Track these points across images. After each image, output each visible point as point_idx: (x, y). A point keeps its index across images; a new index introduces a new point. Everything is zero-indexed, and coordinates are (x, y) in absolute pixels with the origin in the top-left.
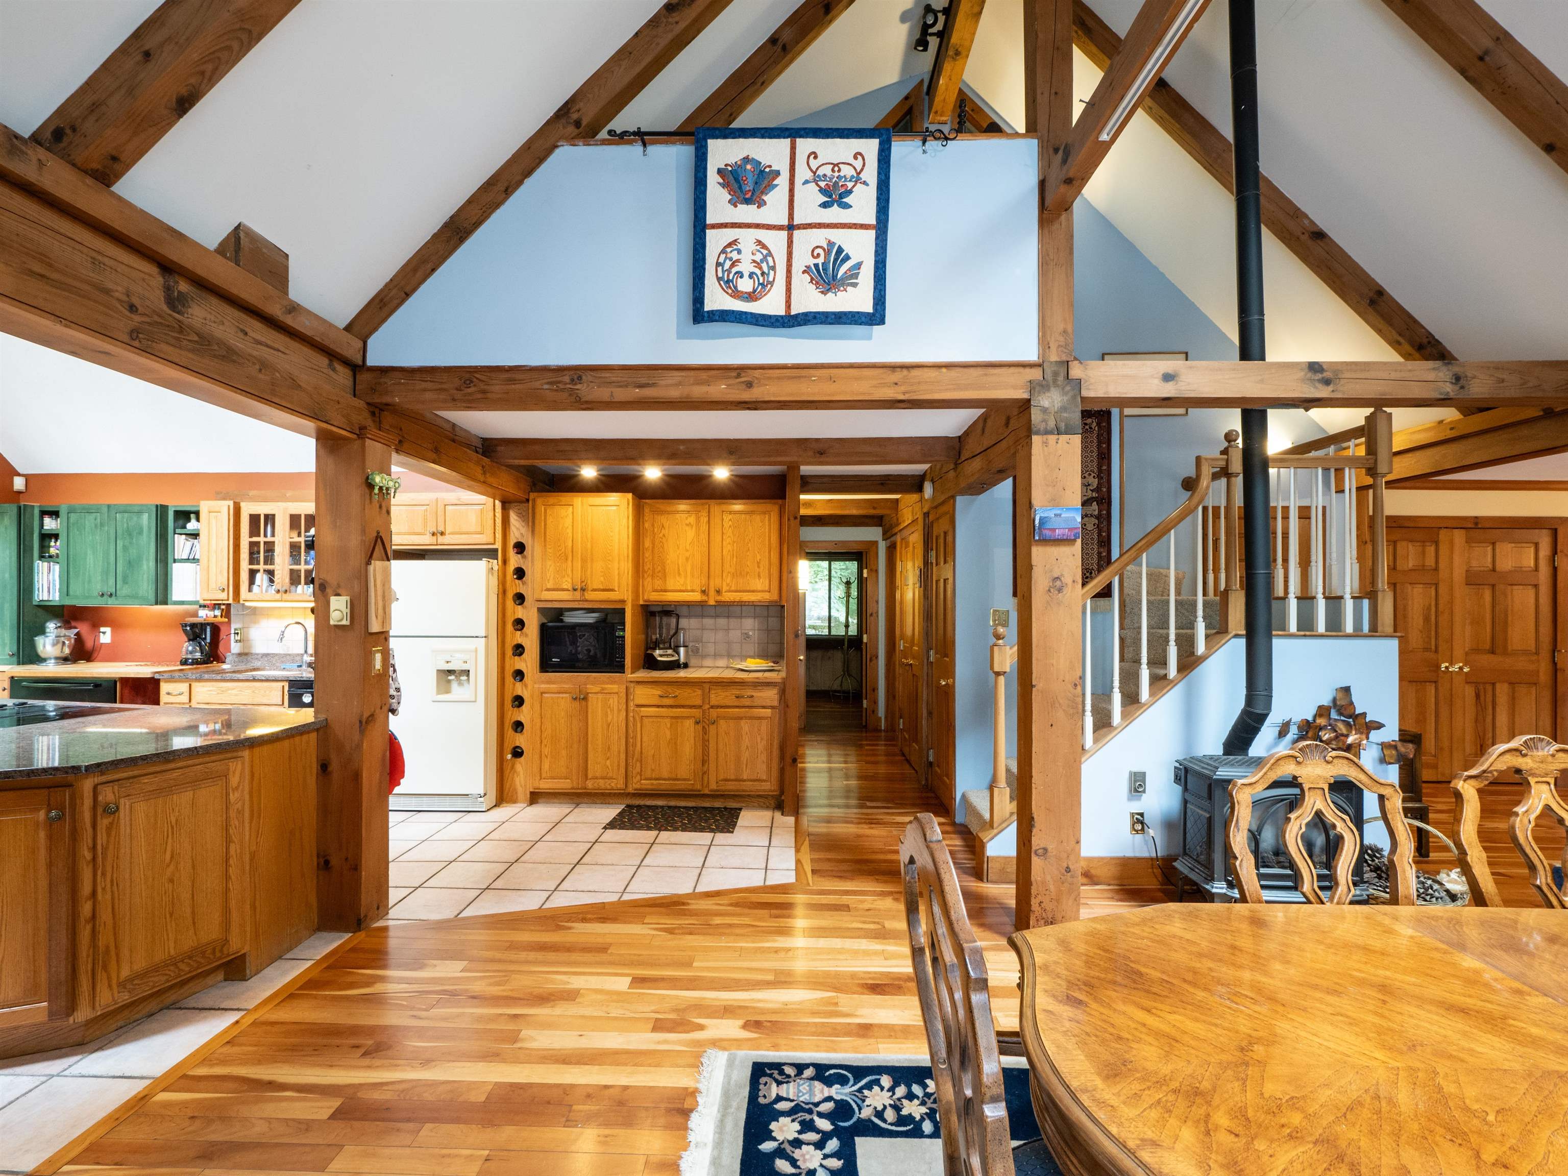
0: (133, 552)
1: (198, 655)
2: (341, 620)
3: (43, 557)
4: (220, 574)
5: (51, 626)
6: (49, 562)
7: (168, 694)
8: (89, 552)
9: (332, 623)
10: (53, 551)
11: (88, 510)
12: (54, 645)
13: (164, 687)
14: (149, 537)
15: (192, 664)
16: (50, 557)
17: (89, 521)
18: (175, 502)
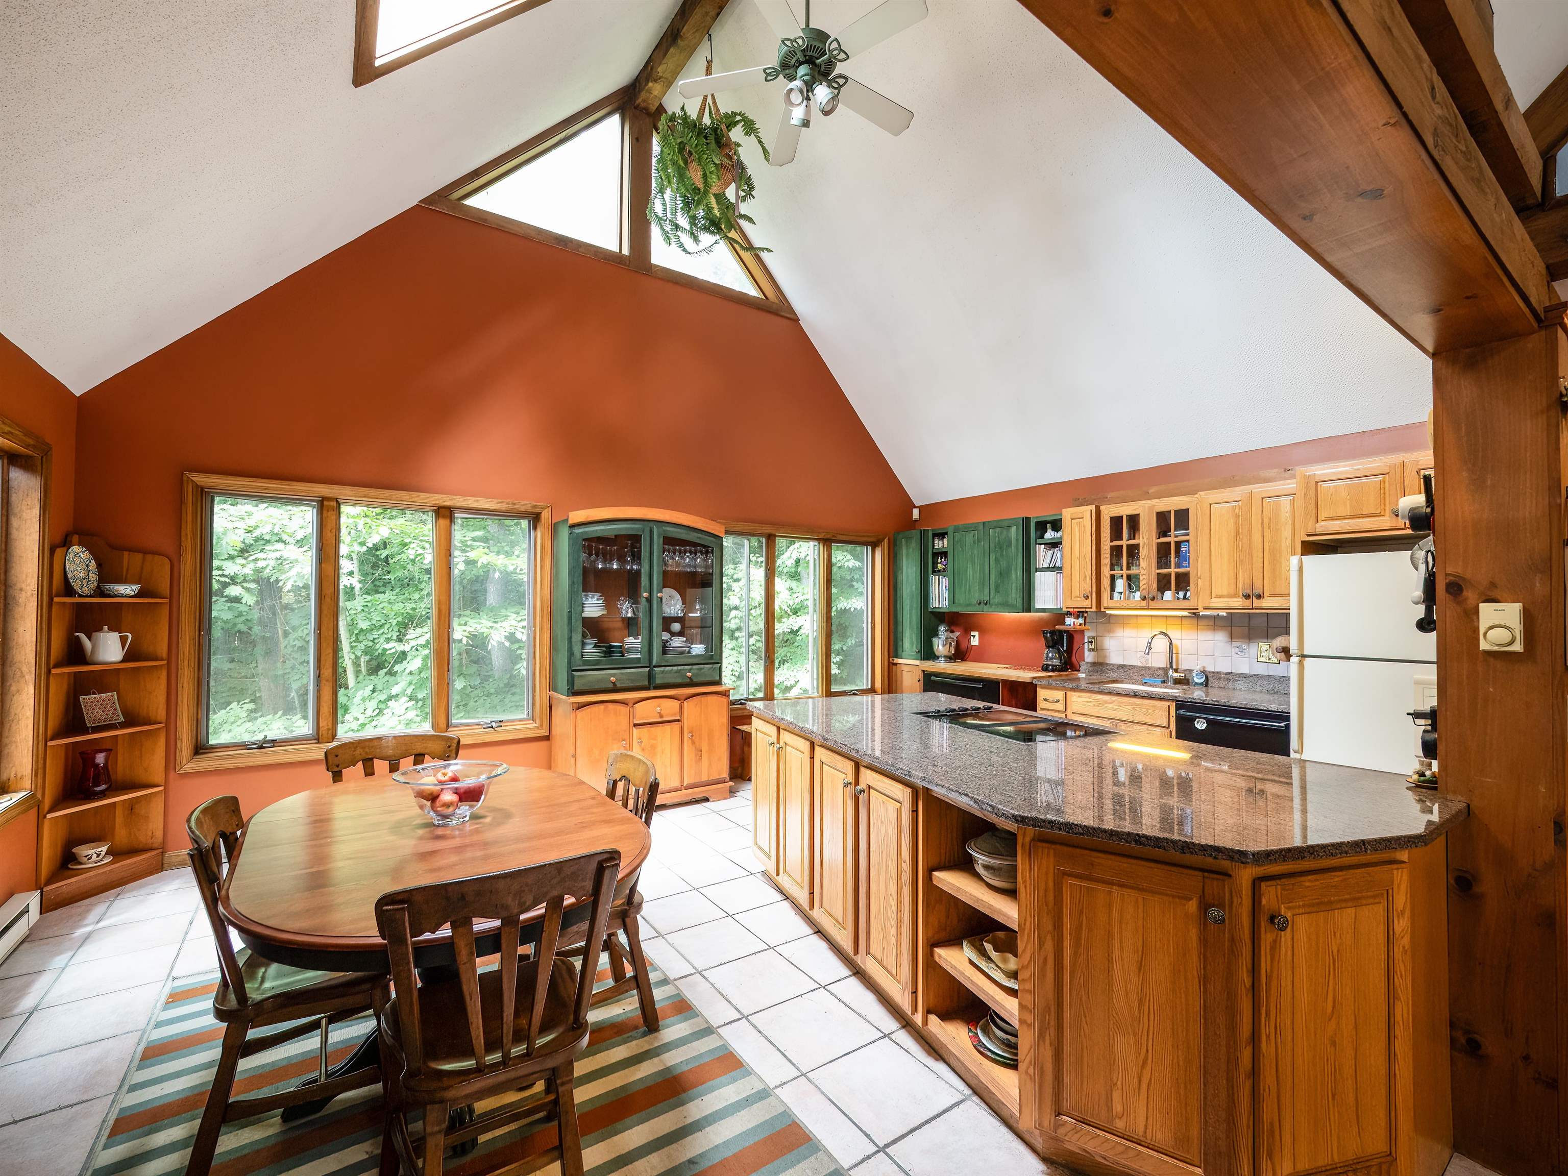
0: (1003, 564)
1: (1056, 662)
2: (1512, 642)
3: (935, 572)
4: (1082, 580)
5: (942, 629)
6: (939, 576)
7: (1046, 700)
8: (969, 565)
9: (1484, 646)
10: (940, 566)
11: (968, 529)
12: (944, 645)
13: (1042, 694)
14: (1017, 549)
15: (1053, 671)
16: (939, 571)
17: (969, 538)
18: (1038, 513)
